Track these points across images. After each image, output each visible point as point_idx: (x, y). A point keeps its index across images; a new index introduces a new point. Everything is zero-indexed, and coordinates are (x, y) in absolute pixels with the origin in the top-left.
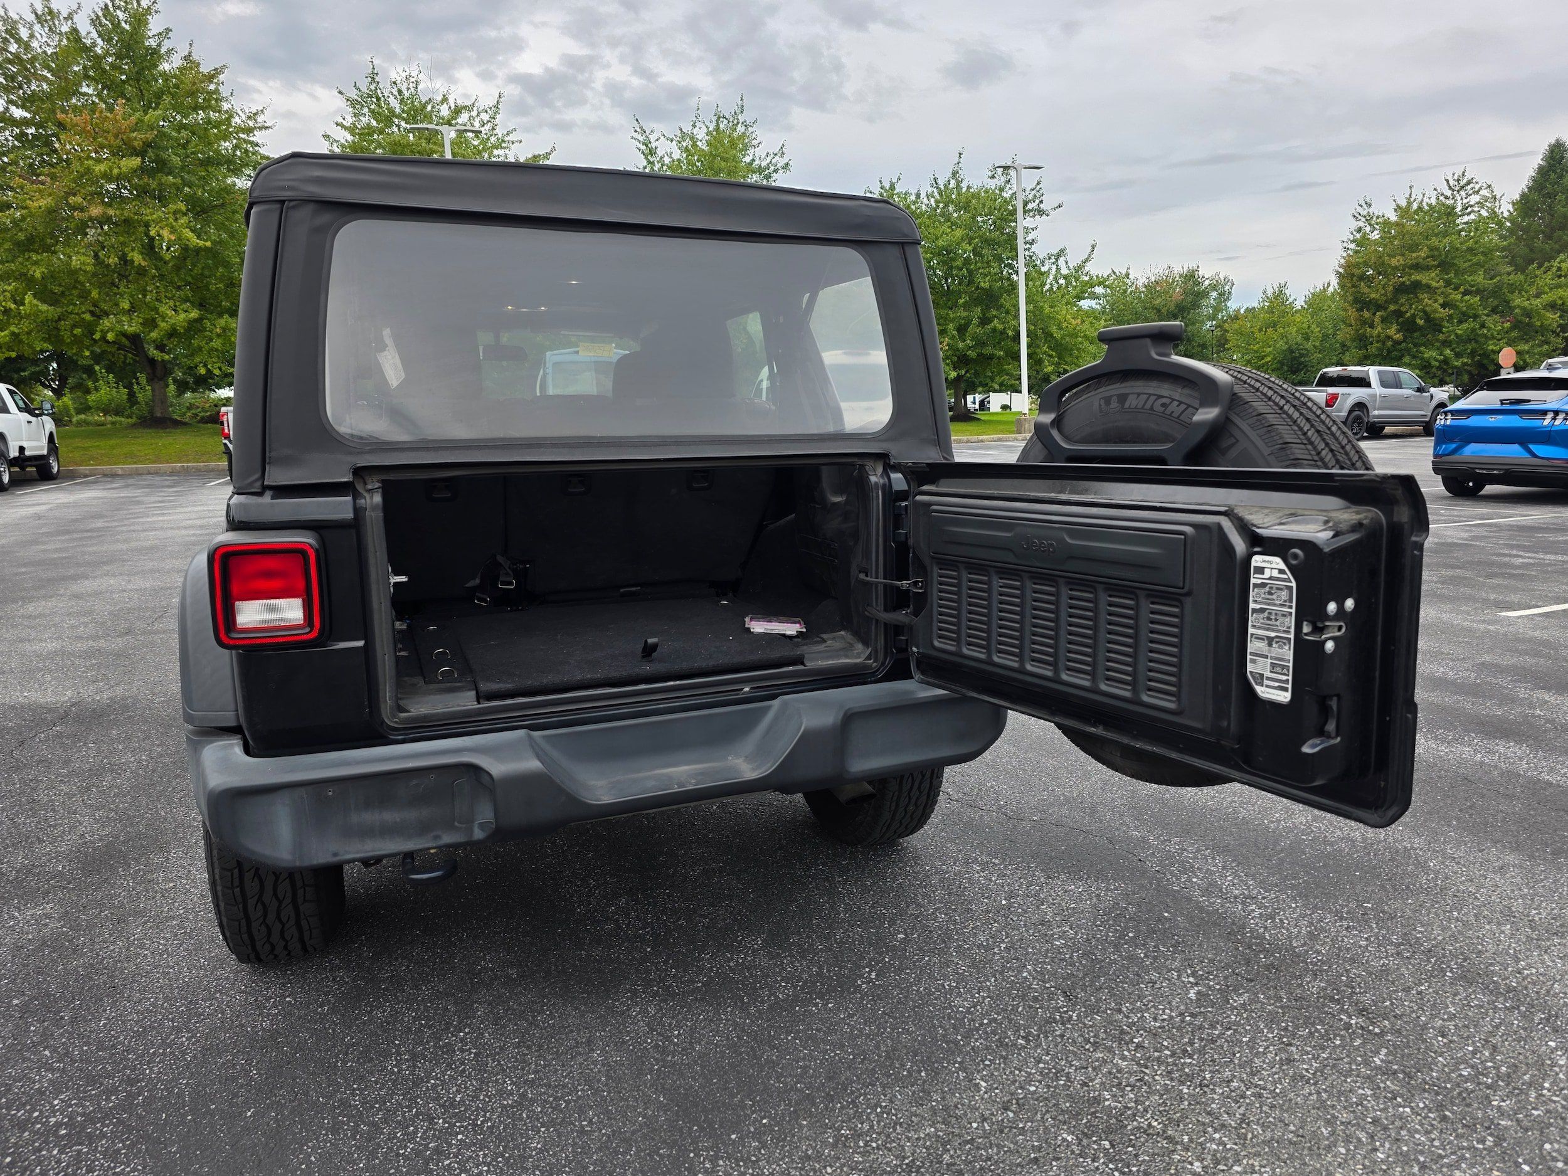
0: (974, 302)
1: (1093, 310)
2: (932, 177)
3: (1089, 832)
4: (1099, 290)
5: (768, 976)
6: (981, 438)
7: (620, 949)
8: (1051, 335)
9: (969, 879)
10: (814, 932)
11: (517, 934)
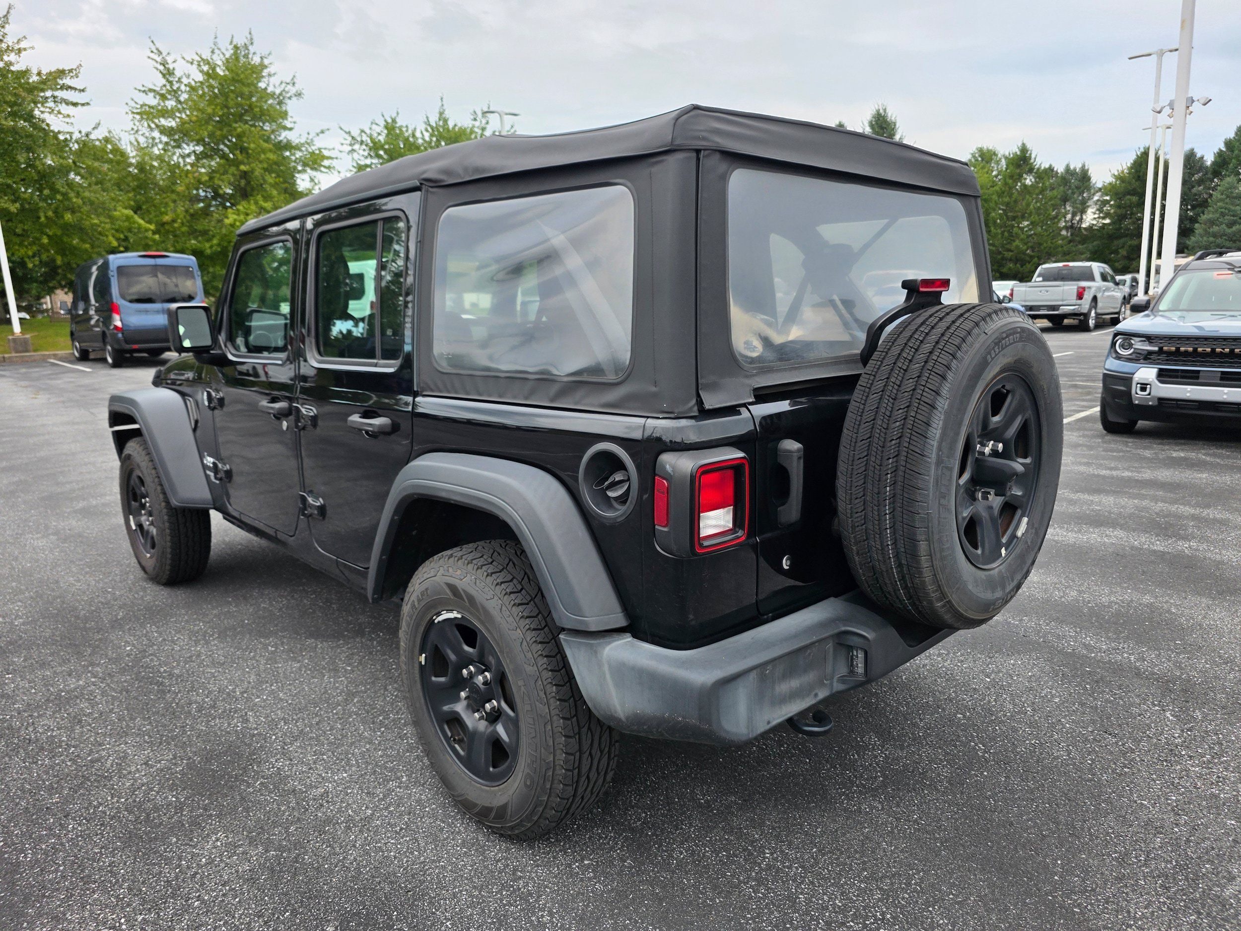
2: (425, 116)
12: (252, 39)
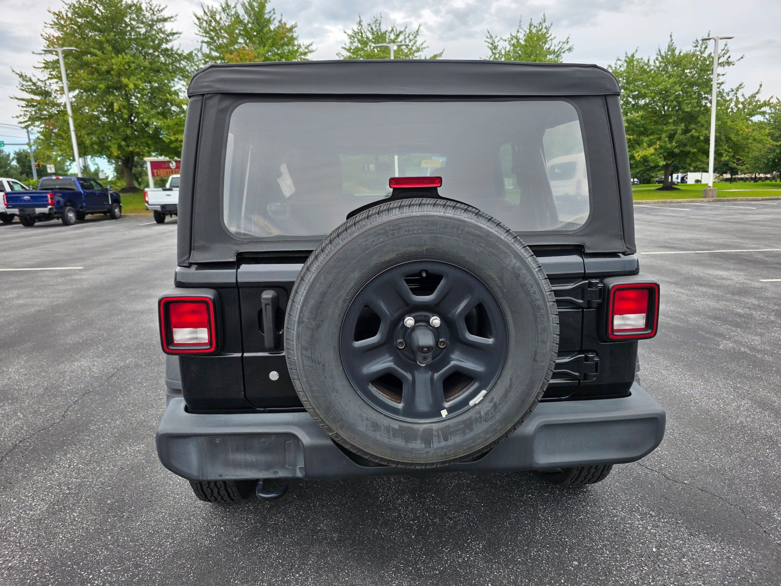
0: (682, 120)
1: (761, 123)
2: (658, 50)
3: (726, 500)
4: (766, 109)
5: (481, 576)
6: (679, 200)
7: (397, 533)
8: (730, 139)
9: (631, 524)
10: (517, 547)
11: (344, 509)
12: (545, 19)
